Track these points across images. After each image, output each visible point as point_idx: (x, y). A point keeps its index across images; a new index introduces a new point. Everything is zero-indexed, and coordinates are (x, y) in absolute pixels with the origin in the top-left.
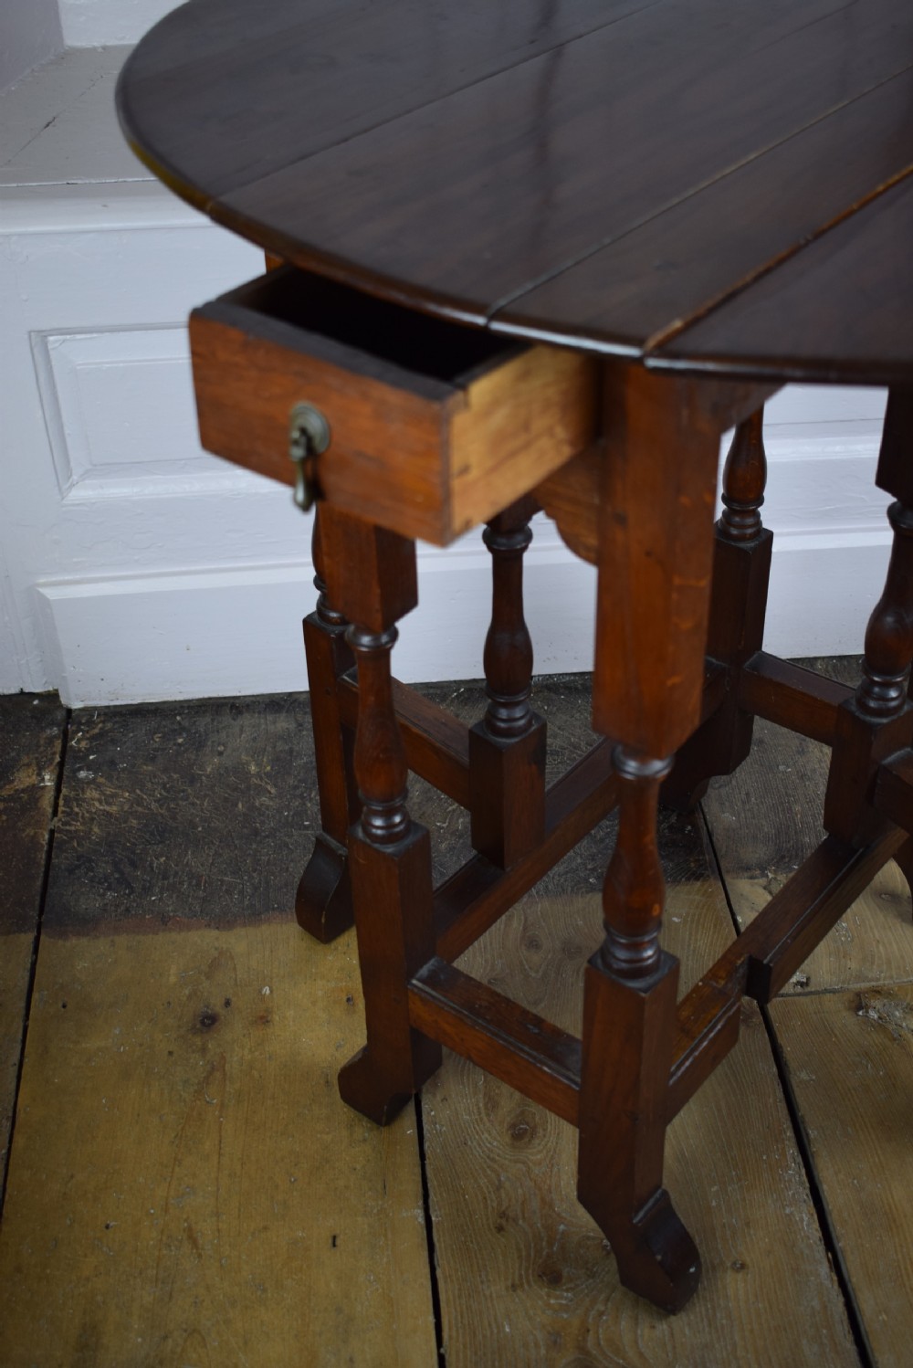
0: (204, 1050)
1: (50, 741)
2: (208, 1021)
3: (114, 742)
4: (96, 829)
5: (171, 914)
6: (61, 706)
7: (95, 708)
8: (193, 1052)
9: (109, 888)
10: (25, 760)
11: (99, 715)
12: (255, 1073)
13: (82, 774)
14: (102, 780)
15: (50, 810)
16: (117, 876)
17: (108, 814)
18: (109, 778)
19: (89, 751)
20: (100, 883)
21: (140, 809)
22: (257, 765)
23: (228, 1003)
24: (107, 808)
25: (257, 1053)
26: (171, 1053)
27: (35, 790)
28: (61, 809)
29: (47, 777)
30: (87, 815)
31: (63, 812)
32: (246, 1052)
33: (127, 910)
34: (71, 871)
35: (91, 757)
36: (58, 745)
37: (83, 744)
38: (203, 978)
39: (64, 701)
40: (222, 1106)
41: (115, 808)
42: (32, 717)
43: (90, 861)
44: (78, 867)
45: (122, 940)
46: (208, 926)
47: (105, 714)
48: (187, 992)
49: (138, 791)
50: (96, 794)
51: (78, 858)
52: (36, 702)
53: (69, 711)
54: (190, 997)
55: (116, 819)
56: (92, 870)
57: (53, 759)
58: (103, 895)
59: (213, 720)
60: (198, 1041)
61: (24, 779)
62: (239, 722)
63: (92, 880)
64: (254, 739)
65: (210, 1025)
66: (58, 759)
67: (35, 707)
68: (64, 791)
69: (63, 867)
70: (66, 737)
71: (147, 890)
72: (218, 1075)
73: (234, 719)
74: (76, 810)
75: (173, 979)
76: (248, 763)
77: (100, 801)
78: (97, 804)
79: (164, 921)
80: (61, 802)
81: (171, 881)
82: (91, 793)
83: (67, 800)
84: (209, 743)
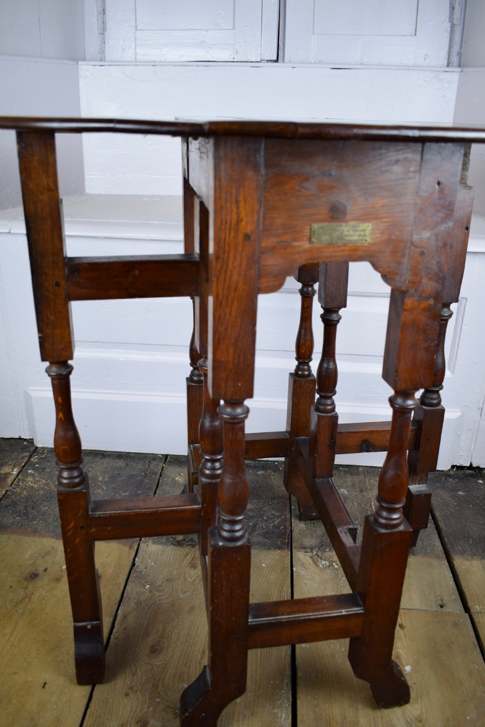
0: (26, 588)
1: (23, 458)
2: (34, 576)
3: (48, 461)
4: (25, 492)
5: (39, 530)
6: (34, 446)
7: (47, 448)
8: (21, 588)
9: (19, 516)
10: (10, 463)
11: (47, 451)
12: (44, 602)
13: (30, 471)
14: (36, 474)
15: (10, 483)
16: (24, 511)
17: (33, 487)
18: (40, 474)
19: (37, 463)
20: (16, 513)
21: (47, 487)
22: (103, 478)
23: (46, 570)
24: (33, 485)
25: (48, 593)
26: (11, 587)
27: (7, 475)
28: (15, 483)
29: (15, 470)
30: (24, 486)
31: (15, 484)
32: (44, 592)
33: (22, 525)
34: (6, 507)
35: (37, 465)
36: (26, 459)
37: (36, 460)
38: (40, 558)
39: (35, 443)
40: (23, 613)
41: (36, 485)
42: (21, 448)
43: (16, 504)
44: (10, 505)
45: (14, 537)
46: (53, 537)
47: (50, 451)
48: (30, 563)
49: (49, 481)
50: (31, 479)
51: (12, 502)
52: (25, 443)
53: (37, 448)
54: (31, 565)
55: (35, 490)
56: (15, 507)
57: (21, 464)
58: (14, 518)
59: (92, 458)
60: (25, 584)
61: (6, 469)
62: (103, 461)
63: (13, 512)
64: (106, 468)
65: (34, 578)
66: (23, 464)
67: (24, 445)
68: (20, 476)
69: (4, 504)
70: (31, 457)
71: (34, 519)
72: (27, 600)
73: (101, 459)
74: (21, 484)
75: (27, 556)
76: (99, 477)
77: (32, 482)
78: (30, 483)
79: (35, 532)
80: (16, 480)
81: (46, 517)
82: (30, 479)
83: (19, 480)
84: (87, 467)
